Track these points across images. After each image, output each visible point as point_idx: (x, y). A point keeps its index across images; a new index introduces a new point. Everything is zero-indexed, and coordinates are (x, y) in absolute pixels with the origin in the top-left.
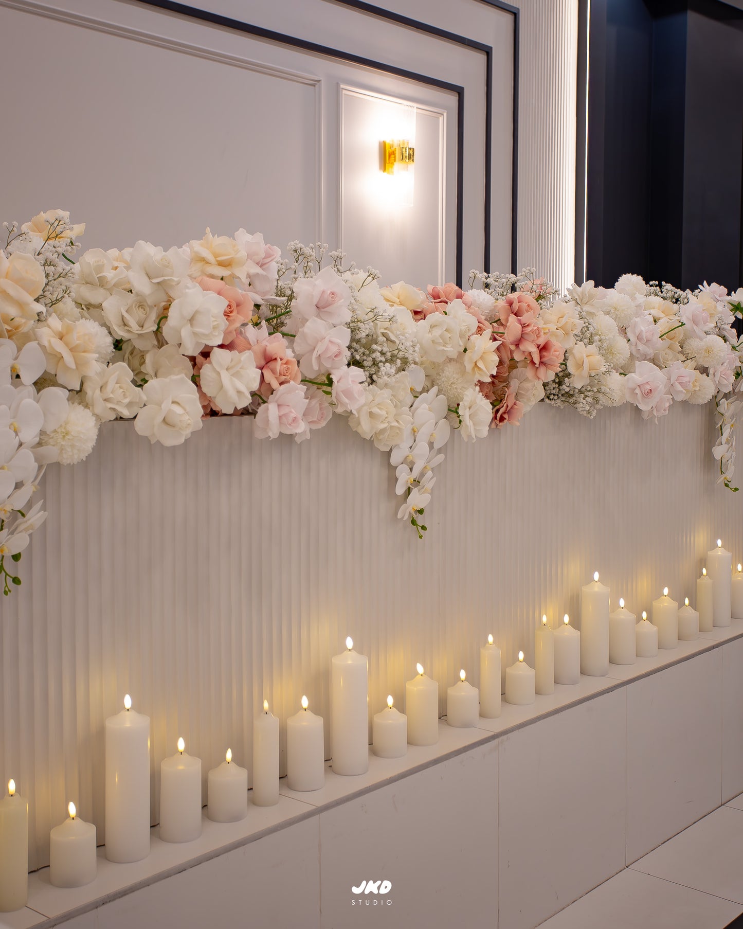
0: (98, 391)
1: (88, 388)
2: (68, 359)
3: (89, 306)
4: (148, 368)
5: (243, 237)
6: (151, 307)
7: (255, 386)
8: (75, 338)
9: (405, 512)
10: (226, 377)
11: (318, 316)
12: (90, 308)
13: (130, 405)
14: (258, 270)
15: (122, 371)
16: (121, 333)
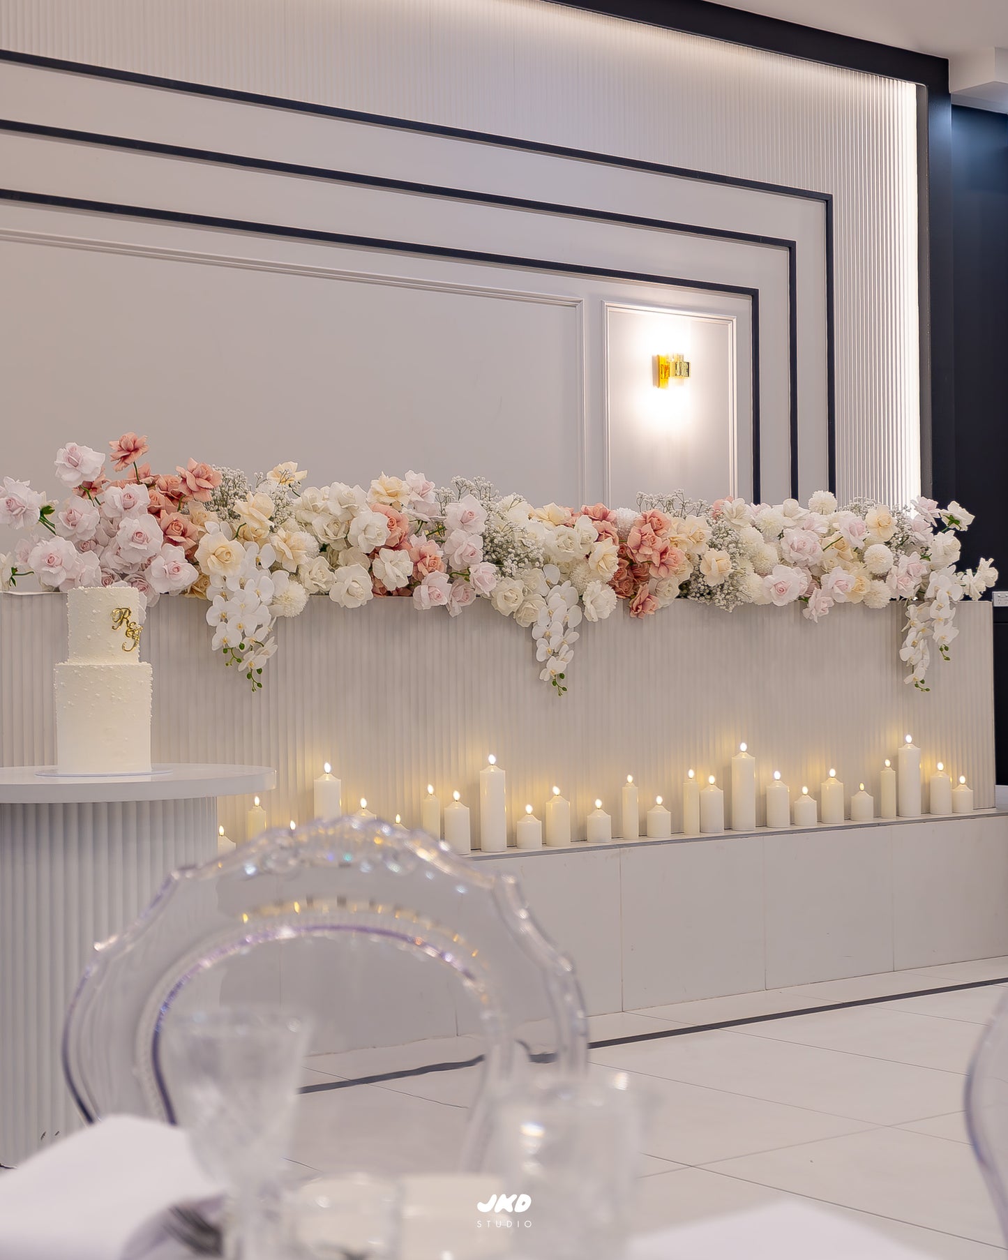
0: (307, 574)
1: (301, 572)
2: (289, 554)
3: (306, 524)
4: (340, 561)
5: (411, 476)
6: (342, 523)
7: (410, 572)
8: (292, 542)
9: (546, 676)
10: (388, 567)
11: (462, 528)
12: (307, 525)
13: (326, 583)
14: (419, 499)
15: (323, 562)
16: (324, 540)
